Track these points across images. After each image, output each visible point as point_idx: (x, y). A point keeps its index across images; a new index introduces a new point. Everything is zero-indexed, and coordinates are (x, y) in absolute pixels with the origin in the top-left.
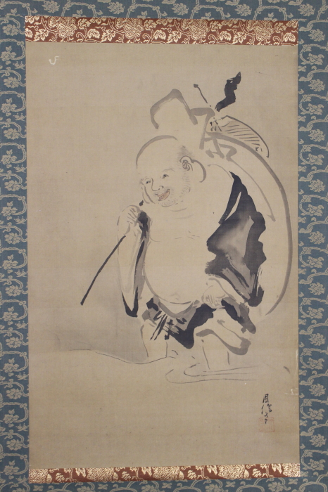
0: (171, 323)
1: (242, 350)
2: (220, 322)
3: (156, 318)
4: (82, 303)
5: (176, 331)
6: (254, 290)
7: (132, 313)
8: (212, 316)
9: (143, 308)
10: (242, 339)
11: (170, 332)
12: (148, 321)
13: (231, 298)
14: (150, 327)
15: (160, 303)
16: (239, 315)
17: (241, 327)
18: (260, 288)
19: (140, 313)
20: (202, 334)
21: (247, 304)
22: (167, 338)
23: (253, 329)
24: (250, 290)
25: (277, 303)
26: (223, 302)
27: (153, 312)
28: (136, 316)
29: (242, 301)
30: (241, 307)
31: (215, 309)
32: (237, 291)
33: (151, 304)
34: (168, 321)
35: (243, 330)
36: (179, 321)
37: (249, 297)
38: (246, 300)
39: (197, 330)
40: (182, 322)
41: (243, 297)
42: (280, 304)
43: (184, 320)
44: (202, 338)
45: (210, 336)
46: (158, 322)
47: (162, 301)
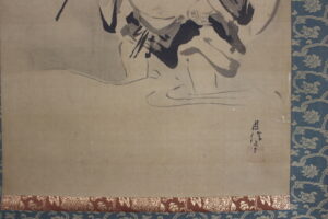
0: (152, 39)
1: (231, 72)
2: (207, 40)
3: (136, 34)
4: (57, 19)
5: (158, 48)
6: (244, 7)
7: (111, 28)
8: (198, 34)
9: (122, 23)
10: (231, 60)
11: (151, 50)
12: (128, 37)
13: (219, 14)
14: (129, 44)
15: (140, 17)
16: (228, 33)
17: (229, 46)
18: (250, 6)
19: (119, 28)
20: (187, 52)
21: (236, 22)
22: (148, 56)
23: (242, 50)
24: (239, 7)
25: (268, 23)
26: (211, 19)
27: (133, 28)
28: (114, 32)
29: (231, 18)
30: (230, 25)
31: (201, 27)
32: (225, 7)
33: (131, 19)
34: (149, 37)
35: (232, 51)
36: (162, 38)
37: (238, 15)
38: (235, 18)
39: (182, 48)
40: (165, 38)
41: (232, 14)
42: (271, 23)
43: (167, 37)
44: (187, 57)
45: (196, 55)
46: (138, 38)
47: (143, 16)
